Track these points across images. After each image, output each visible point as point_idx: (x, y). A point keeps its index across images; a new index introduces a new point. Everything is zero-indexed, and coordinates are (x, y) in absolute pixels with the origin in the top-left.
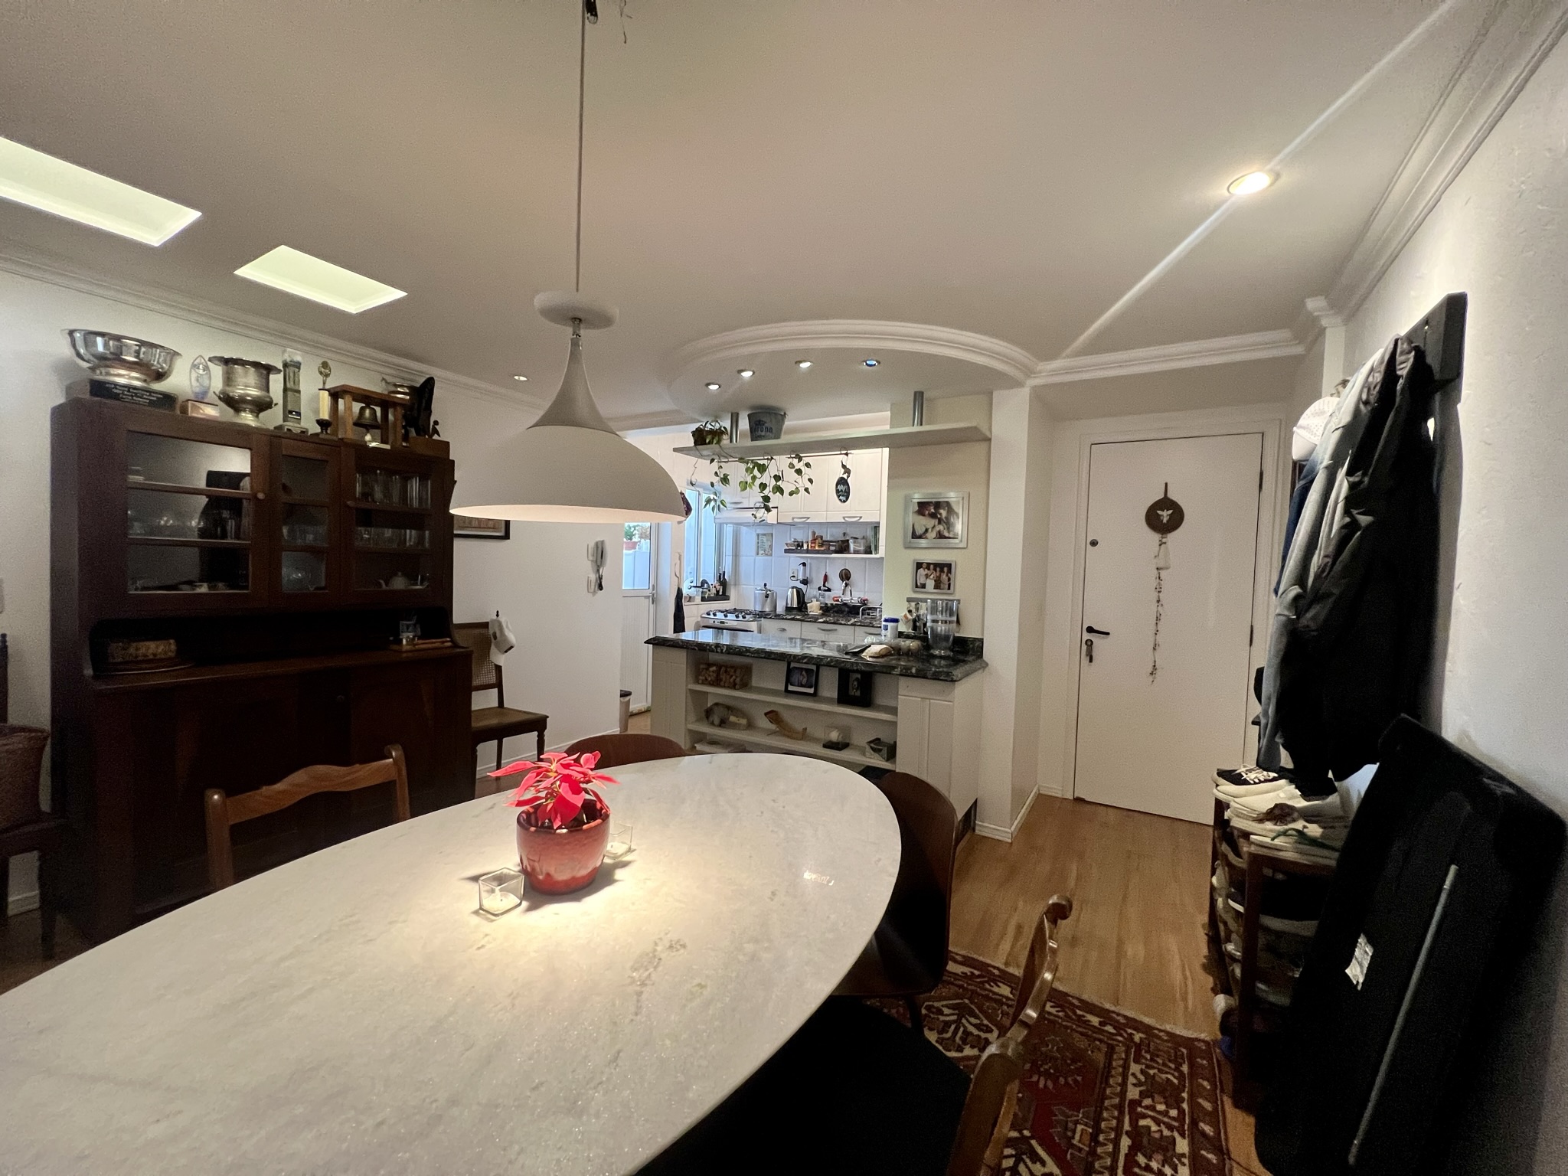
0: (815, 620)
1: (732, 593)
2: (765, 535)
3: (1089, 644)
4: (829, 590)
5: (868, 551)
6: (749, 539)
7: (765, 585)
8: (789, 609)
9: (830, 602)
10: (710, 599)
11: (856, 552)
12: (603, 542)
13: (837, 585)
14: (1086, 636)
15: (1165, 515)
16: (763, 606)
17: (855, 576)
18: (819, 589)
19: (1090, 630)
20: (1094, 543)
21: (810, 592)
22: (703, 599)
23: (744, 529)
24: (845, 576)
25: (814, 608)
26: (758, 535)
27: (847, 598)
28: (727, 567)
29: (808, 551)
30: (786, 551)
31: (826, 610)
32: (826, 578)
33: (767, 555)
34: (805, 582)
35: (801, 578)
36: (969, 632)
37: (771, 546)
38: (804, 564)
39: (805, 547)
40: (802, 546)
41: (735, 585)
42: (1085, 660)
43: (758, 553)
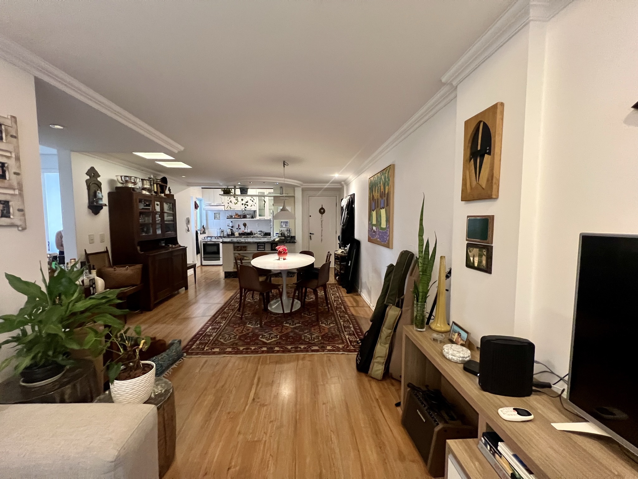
1: (206, 231)
2: (217, 213)
3: (310, 236)
4: (240, 229)
5: (252, 217)
6: (211, 215)
7: (220, 228)
8: (228, 235)
9: (240, 232)
11: (249, 218)
12: (189, 218)
13: (242, 227)
14: (310, 235)
15: (322, 211)
16: (221, 235)
17: (248, 225)
18: (237, 229)
19: (310, 234)
20: (310, 216)
21: (234, 229)
24: (245, 225)
25: (237, 234)
26: (215, 214)
27: (246, 231)
28: (204, 223)
29: (234, 218)
30: (227, 218)
31: (239, 234)
32: (239, 225)
33: (218, 219)
34: (232, 227)
35: (231, 226)
36: (293, 235)
37: (219, 217)
38: (232, 222)
39: (233, 217)
41: (207, 229)
42: (310, 240)
43: (215, 219)
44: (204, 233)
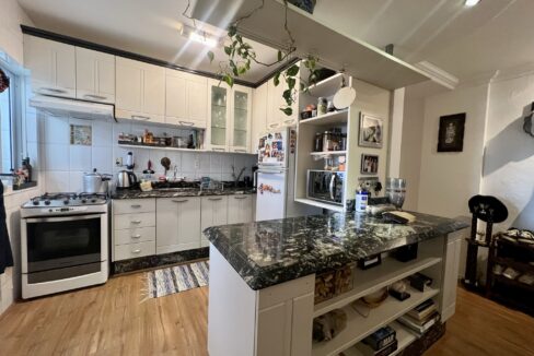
1: (40, 179)
2: (81, 127)
4: (153, 172)
5: (191, 146)
6: (58, 130)
7: (95, 170)
9: (156, 181)
11: (182, 147)
13: (159, 168)
17: (173, 163)
18: (145, 172)
23: (52, 117)
24: (166, 163)
25: (146, 185)
26: (72, 126)
29: (142, 144)
32: (150, 164)
33: (84, 144)
34: (131, 167)
37: (90, 138)
38: (130, 154)
39: (140, 140)
40: (136, 139)
41: (41, 170)
43: (72, 142)
44: (30, 182)
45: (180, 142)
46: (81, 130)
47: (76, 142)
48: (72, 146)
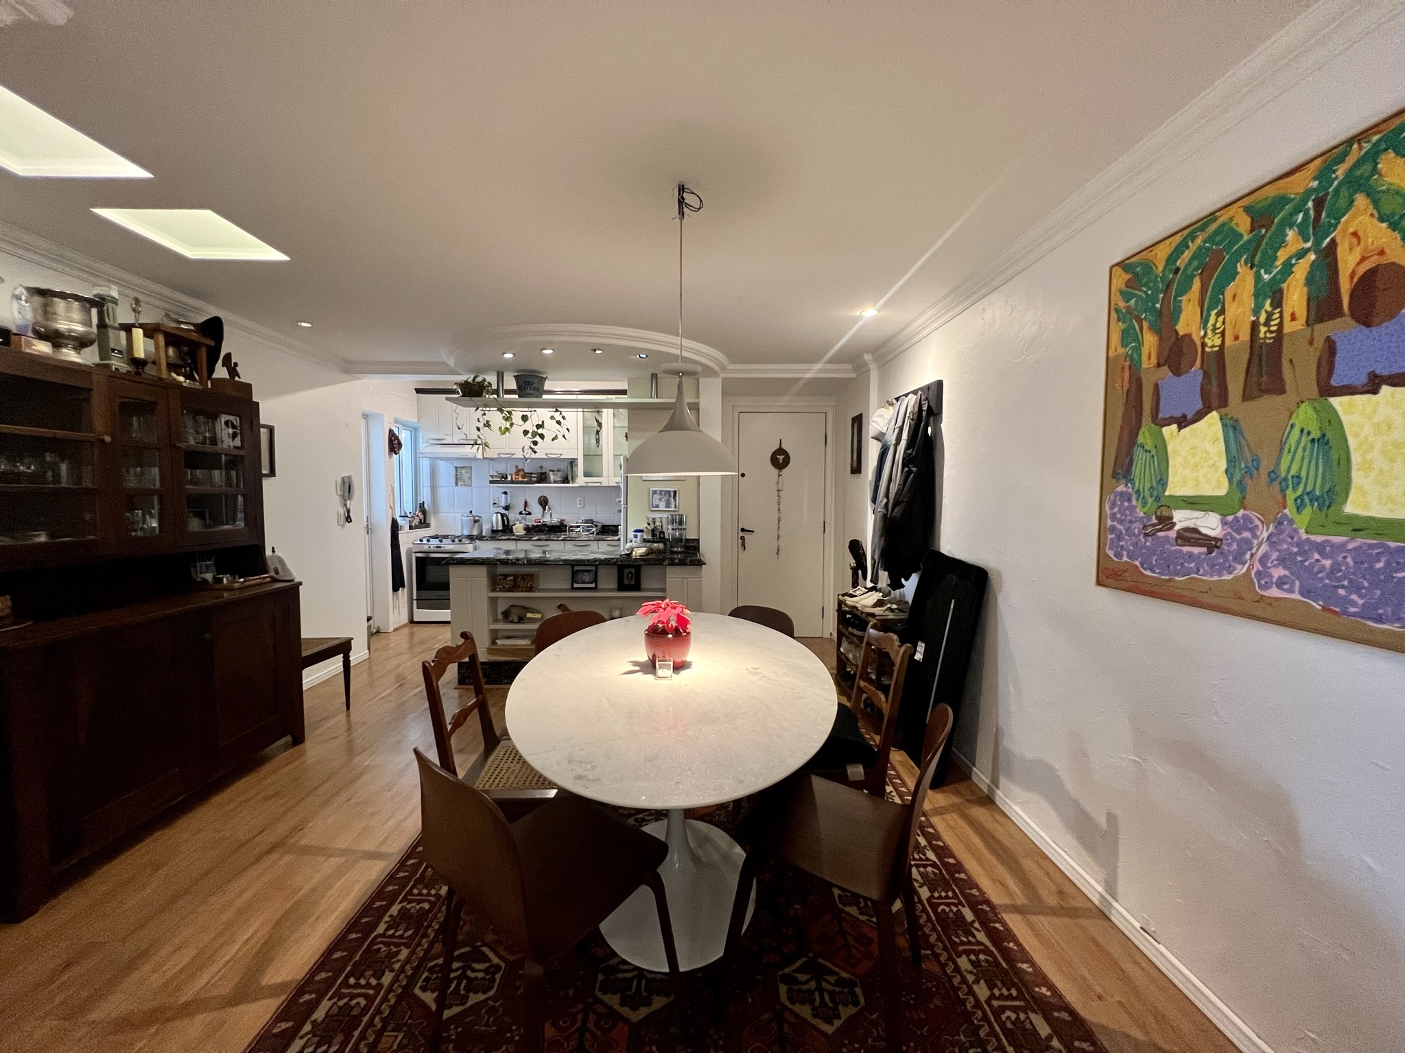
0: (519, 539)
2: (463, 468)
3: (743, 538)
4: (530, 514)
5: (565, 480)
6: (446, 473)
7: (471, 512)
8: (494, 532)
9: (530, 524)
10: (416, 527)
12: (349, 477)
13: (536, 509)
14: (741, 534)
15: (781, 458)
17: (552, 501)
18: (521, 513)
19: (743, 530)
21: (513, 515)
22: (411, 528)
23: (441, 464)
24: (544, 502)
25: (519, 529)
26: (456, 468)
27: (547, 520)
28: (425, 497)
29: (512, 482)
30: (491, 482)
31: (529, 530)
32: (526, 504)
33: (466, 485)
34: (507, 508)
35: (503, 504)
36: (691, 535)
37: (470, 478)
38: (505, 493)
39: (509, 478)
40: (507, 477)
41: (434, 513)
42: (741, 549)
43: (457, 484)
45: (552, 477)
46: (464, 471)
47: (460, 483)
48: (456, 488)
